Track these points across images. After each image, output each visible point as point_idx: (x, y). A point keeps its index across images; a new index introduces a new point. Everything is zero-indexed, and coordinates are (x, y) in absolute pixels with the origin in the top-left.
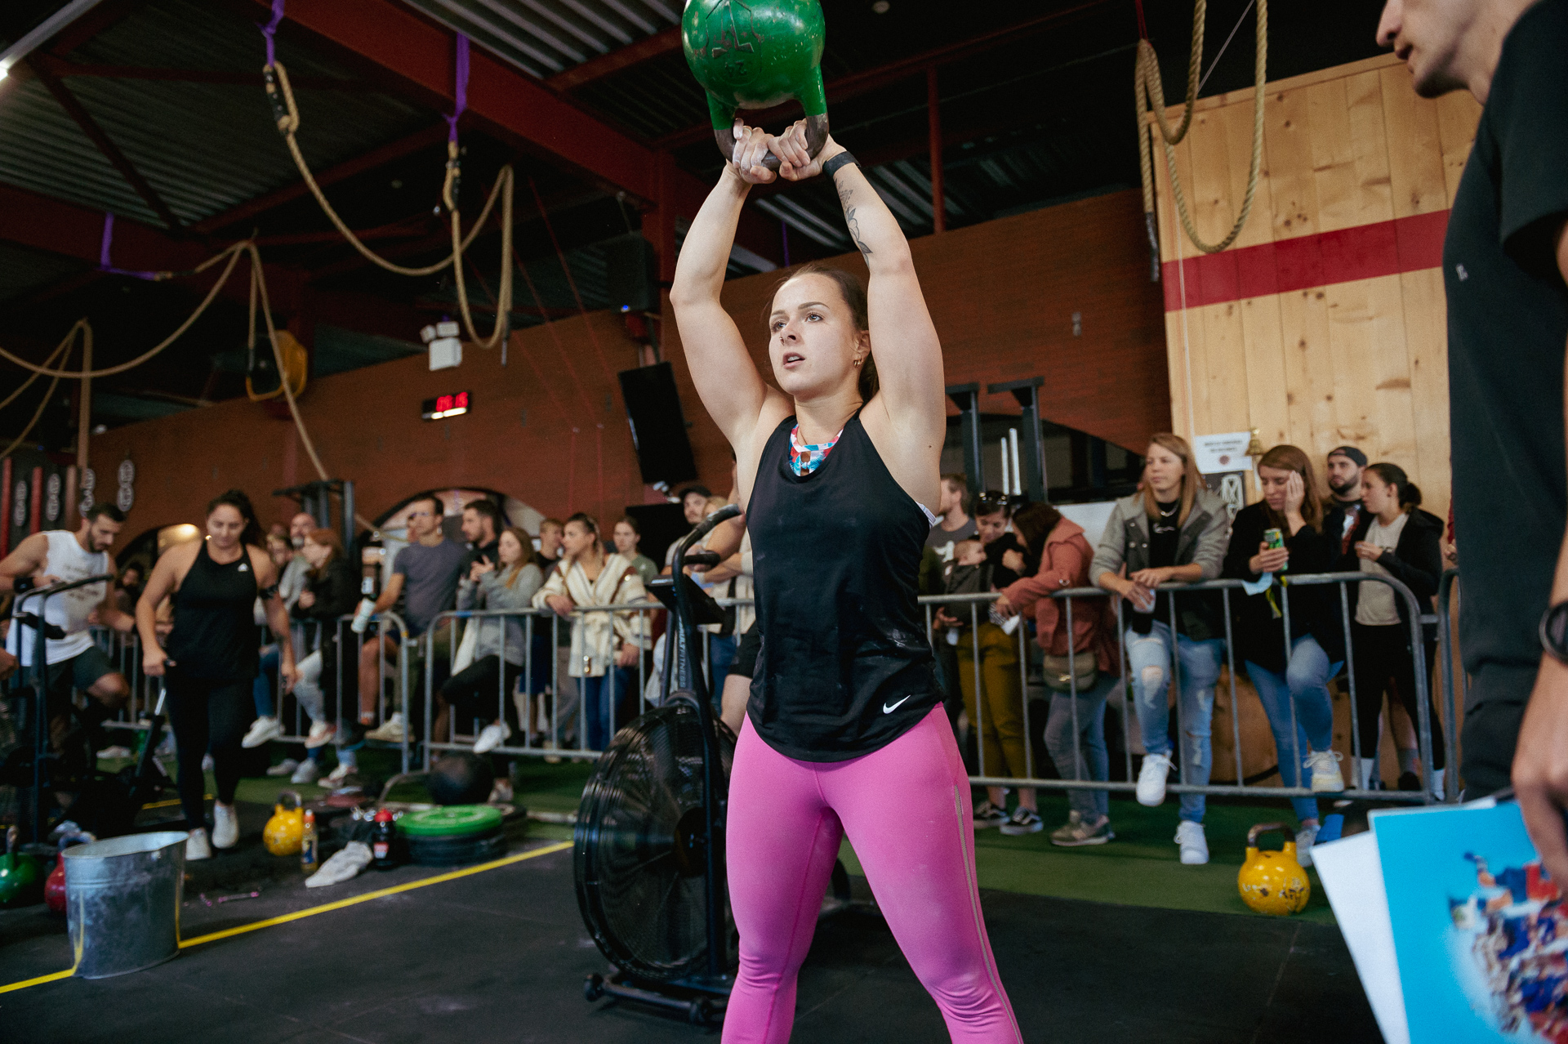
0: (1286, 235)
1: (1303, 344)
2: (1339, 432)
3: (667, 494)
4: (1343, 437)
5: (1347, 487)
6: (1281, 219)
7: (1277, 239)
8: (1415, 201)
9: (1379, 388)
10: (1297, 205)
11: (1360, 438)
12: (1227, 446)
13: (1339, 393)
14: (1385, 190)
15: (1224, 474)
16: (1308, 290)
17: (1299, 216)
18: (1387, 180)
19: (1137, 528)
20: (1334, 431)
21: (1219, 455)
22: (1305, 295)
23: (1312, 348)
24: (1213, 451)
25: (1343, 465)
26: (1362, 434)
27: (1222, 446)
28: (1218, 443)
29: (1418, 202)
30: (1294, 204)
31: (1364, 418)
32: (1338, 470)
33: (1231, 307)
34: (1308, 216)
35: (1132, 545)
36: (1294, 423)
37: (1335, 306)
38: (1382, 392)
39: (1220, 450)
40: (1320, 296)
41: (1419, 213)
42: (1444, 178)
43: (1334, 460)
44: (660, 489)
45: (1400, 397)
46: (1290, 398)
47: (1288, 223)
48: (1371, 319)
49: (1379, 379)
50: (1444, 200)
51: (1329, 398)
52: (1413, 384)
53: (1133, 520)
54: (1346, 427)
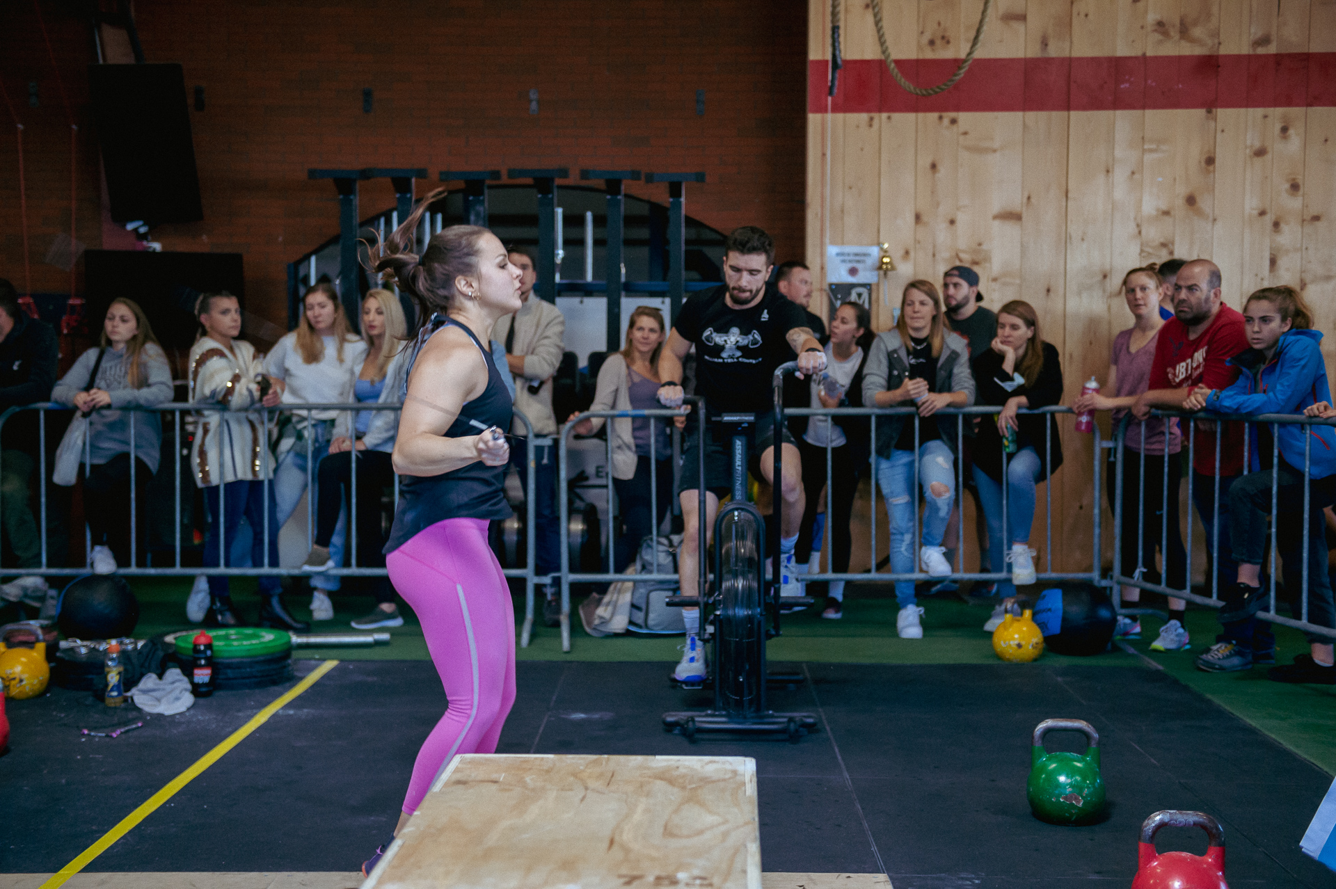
0: (929, 55)
1: (934, 166)
2: (957, 255)
3: (143, 237)
4: (961, 260)
5: (959, 307)
6: (925, 39)
7: (921, 57)
8: (1045, 44)
9: (995, 217)
10: (942, 25)
11: (976, 263)
12: (857, 258)
13: (961, 218)
14: (1019, 27)
15: (853, 286)
16: (944, 114)
17: (943, 38)
18: (1023, 18)
19: (899, 358)
20: (954, 254)
21: (850, 265)
22: (941, 118)
23: (942, 171)
24: (843, 261)
25: (956, 285)
26: (977, 260)
27: (852, 258)
28: (849, 255)
29: (1046, 45)
30: (939, 24)
31: (980, 244)
32: (952, 290)
33: (872, 119)
34: (951, 40)
35: (896, 373)
36: (919, 242)
37: (965, 133)
38: (997, 223)
39: (850, 261)
40: (954, 121)
41: (1046, 55)
42: (1071, 26)
43: (950, 280)
44: (136, 230)
45: (1011, 229)
46: (918, 218)
47: (932, 43)
48: (995, 151)
49: (996, 208)
50: (1068, 49)
51: (952, 222)
52: (1024, 219)
53: (895, 351)
54: (964, 251)
